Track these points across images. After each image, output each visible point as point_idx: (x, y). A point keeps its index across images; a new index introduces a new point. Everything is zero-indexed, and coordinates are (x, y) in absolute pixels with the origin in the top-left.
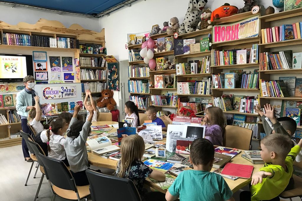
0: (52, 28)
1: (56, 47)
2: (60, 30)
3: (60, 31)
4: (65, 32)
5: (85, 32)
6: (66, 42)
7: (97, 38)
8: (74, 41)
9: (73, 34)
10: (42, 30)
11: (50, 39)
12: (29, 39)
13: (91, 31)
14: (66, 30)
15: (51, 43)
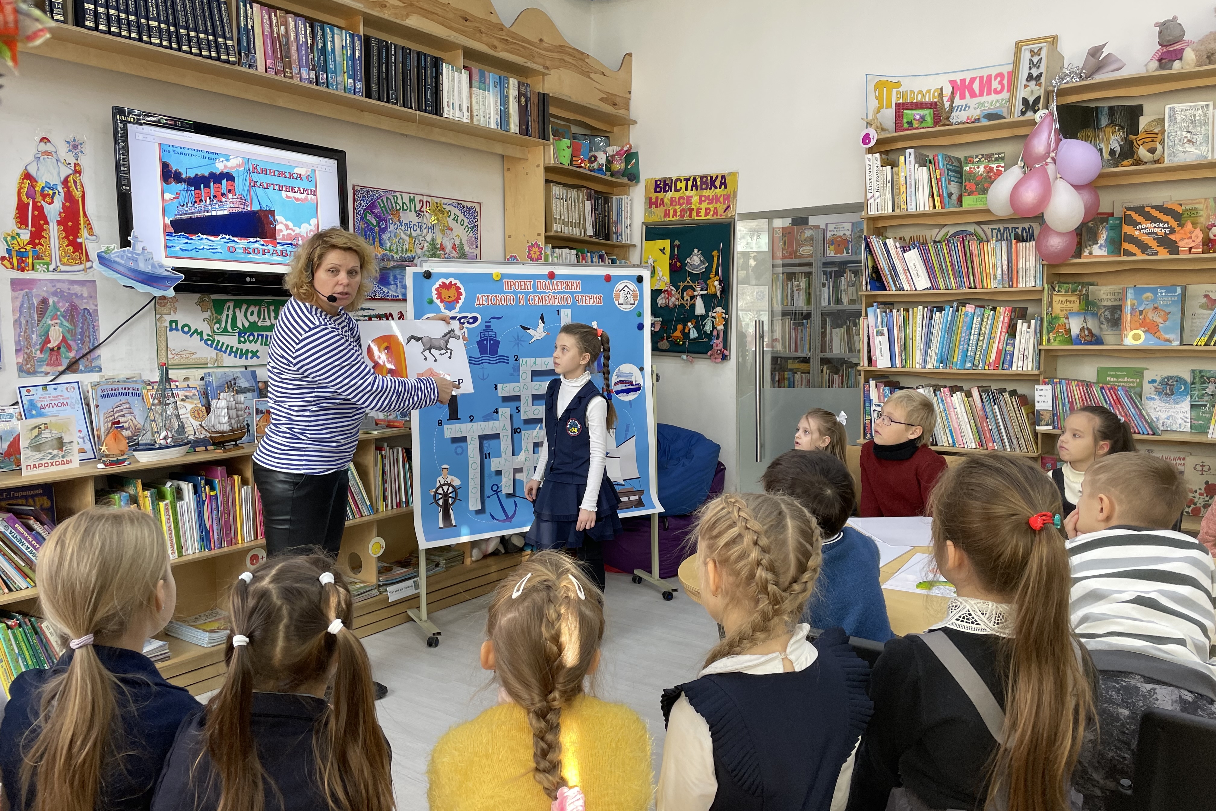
0: (450, 15)
1: (467, 120)
2: (481, 32)
3: (478, 33)
4: (496, 43)
5: (567, 58)
6: (504, 100)
7: (605, 96)
8: (534, 99)
9: (526, 60)
10: (411, 17)
11: (446, 69)
12: (357, 54)
13: (587, 60)
14: (500, 33)
15: (448, 92)
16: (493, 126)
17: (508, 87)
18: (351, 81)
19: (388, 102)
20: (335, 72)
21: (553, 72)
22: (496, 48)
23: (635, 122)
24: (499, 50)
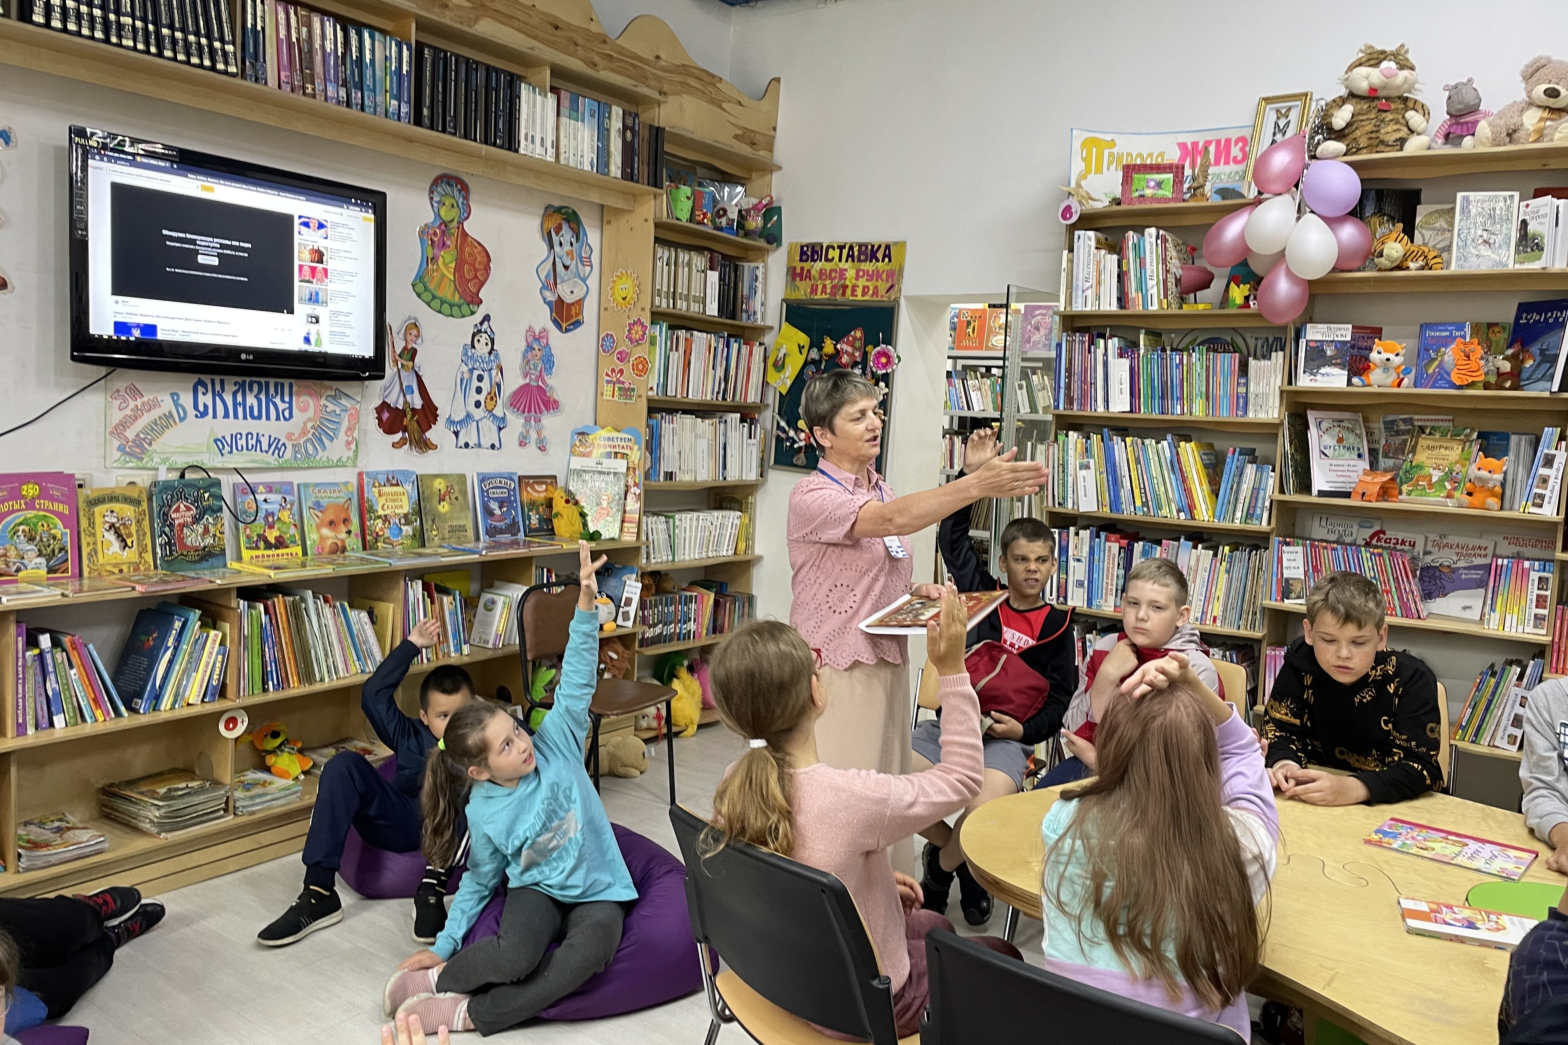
0: (535, 21)
1: (550, 158)
2: (576, 44)
3: (572, 45)
4: (597, 59)
5: (692, 82)
6: (603, 134)
7: (740, 132)
8: (645, 134)
9: (634, 83)
10: (481, 22)
11: (525, 91)
12: (405, 68)
13: (718, 85)
14: (602, 45)
15: (527, 121)
16: (587, 167)
17: (609, 118)
18: (394, 103)
19: (444, 131)
20: (374, 90)
21: (671, 98)
22: (595, 65)
23: (780, 168)
24: (598, 68)
